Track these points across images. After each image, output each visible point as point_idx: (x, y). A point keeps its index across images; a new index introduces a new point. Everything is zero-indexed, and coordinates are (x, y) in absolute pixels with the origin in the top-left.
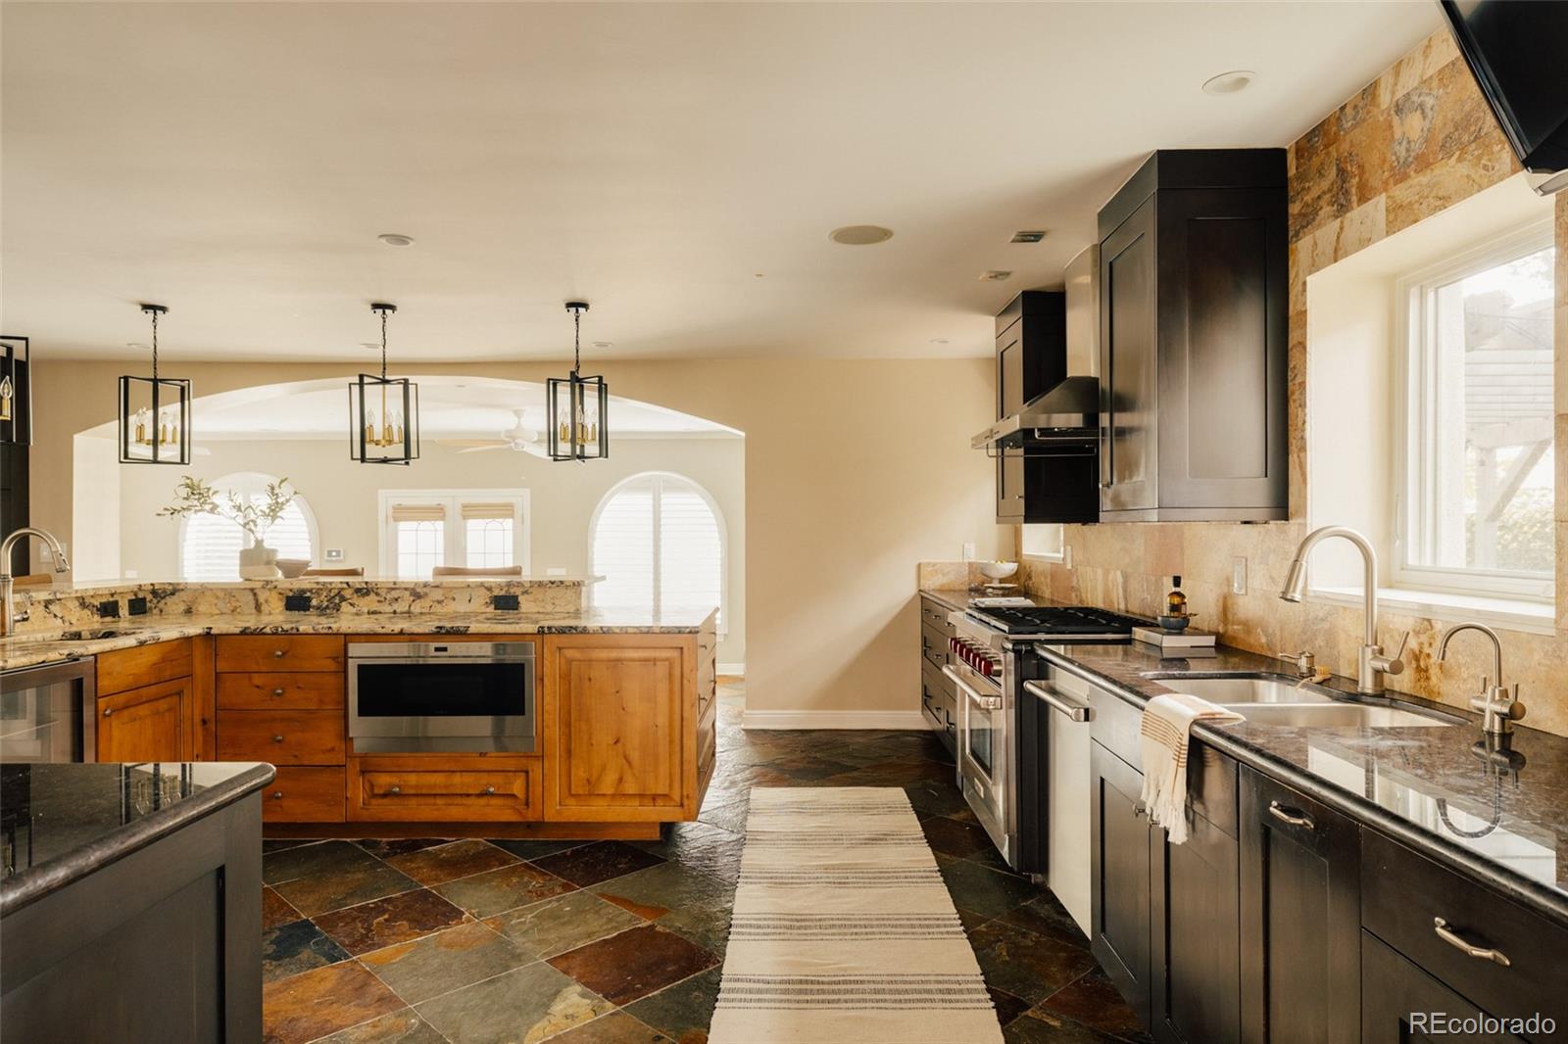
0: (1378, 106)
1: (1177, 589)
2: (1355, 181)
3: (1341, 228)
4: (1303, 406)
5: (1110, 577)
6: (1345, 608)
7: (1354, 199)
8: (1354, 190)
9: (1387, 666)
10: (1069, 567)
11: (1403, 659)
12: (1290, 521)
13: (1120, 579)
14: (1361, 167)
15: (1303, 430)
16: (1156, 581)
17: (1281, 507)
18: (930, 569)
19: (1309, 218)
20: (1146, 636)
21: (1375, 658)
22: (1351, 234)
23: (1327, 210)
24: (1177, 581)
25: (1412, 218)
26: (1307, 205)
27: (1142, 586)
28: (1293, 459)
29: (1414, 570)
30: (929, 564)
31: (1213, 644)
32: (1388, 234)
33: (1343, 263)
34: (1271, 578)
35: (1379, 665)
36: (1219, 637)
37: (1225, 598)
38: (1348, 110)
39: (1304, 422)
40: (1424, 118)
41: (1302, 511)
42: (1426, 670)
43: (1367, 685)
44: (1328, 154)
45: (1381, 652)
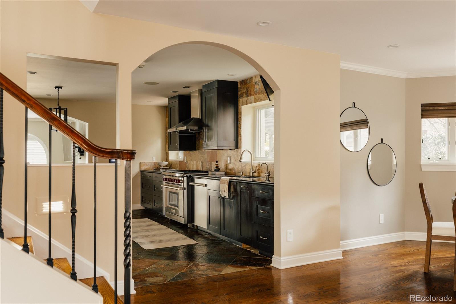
0: (253, 81)
1: (217, 163)
2: (249, 92)
3: (247, 99)
4: (241, 129)
5: (198, 163)
6: (248, 164)
7: (249, 95)
8: (249, 94)
9: (254, 172)
10: (185, 162)
11: (256, 170)
12: (239, 149)
13: (201, 163)
14: (250, 90)
15: (241, 133)
16: (210, 163)
17: (237, 146)
18: (143, 164)
19: (242, 96)
20: (212, 173)
21: (252, 171)
22: (248, 101)
23: (245, 95)
24: (217, 162)
25: (257, 101)
26: (241, 93)
27: (207, 164)
28: (239, 138)
29: (257, 157)
30: (143, 162)
31: (224, 173)
32: (254, 103)
33: (247, 105)
34: (235, 160)
35: (253, 172)
36: (225, 172)
37: (226, 165)
38: (248, 80)
39: (241, 132)
40: (259, 86)
41: (241, 148)
42: (259, 172)
43: (251, 175)
44: (245, 86)
45: (253, 170)
